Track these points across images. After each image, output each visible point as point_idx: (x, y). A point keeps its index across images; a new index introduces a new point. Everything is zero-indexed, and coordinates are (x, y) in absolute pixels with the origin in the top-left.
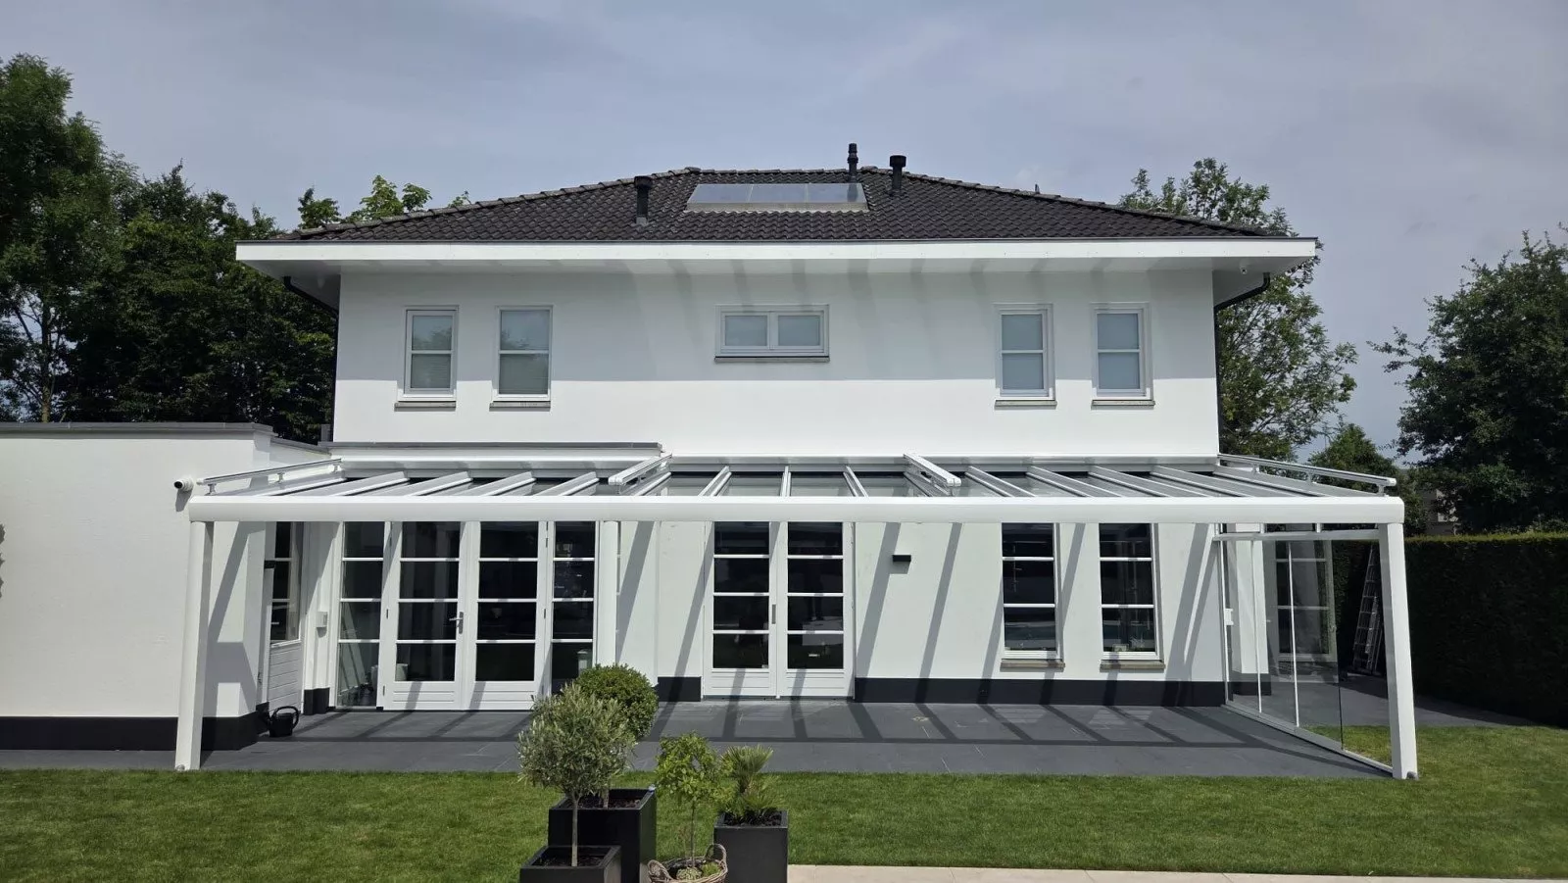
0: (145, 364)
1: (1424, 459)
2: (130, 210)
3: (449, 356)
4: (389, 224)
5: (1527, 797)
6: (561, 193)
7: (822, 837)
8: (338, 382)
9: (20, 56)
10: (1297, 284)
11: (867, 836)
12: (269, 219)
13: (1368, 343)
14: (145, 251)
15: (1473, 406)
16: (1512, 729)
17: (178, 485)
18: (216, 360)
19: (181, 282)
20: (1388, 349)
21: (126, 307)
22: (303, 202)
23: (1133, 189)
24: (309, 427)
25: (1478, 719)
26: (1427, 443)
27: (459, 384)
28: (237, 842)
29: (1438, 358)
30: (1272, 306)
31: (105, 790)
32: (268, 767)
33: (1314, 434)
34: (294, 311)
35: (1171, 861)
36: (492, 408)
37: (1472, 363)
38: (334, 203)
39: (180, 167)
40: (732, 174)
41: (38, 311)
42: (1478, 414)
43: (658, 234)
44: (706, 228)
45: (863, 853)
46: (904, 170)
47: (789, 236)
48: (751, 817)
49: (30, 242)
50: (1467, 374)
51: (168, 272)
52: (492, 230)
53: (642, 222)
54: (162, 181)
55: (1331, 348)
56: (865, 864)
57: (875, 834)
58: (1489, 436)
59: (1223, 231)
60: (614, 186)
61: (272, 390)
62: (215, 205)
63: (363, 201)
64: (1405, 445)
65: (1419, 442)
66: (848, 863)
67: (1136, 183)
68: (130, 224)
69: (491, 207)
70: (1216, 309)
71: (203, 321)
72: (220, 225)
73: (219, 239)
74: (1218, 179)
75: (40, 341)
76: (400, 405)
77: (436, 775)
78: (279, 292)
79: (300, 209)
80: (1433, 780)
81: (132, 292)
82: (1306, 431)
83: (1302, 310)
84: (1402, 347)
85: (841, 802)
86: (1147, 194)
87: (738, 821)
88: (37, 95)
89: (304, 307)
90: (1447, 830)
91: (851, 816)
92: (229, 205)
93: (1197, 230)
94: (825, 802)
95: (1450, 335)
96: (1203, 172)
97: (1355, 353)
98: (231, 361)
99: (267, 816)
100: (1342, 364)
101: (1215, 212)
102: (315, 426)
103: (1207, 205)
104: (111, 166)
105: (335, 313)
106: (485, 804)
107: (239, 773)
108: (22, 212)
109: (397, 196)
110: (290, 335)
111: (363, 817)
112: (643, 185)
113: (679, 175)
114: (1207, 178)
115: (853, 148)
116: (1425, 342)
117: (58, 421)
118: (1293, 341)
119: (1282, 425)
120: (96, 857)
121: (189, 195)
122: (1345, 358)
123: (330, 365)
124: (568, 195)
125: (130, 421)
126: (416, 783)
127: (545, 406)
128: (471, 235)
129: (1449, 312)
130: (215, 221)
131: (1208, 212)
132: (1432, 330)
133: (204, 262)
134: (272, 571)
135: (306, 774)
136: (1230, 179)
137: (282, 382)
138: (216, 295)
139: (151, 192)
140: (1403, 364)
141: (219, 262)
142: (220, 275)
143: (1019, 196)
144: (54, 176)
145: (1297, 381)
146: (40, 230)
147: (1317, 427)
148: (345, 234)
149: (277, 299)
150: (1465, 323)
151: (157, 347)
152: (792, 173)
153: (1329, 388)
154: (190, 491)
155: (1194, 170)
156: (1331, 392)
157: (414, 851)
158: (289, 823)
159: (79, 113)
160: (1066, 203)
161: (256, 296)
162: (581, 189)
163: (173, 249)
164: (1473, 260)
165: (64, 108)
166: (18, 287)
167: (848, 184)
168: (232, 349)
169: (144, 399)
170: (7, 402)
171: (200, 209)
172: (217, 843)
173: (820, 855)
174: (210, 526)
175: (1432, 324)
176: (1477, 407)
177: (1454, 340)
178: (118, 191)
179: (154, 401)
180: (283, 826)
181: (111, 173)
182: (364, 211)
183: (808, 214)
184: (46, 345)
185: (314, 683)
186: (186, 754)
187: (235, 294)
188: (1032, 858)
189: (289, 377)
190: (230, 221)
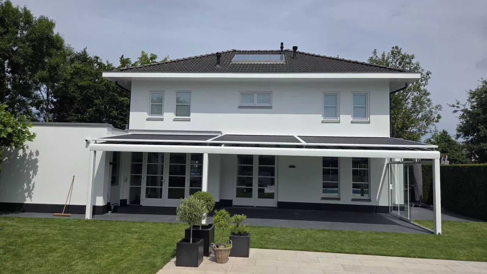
0: (76, 106)
1: (464, 141)
2: (72, 61)
3: (162, 105)
4: (145, 66)
5: (473, 240)
6: (195, 57)
7: (261, 242)
8: (130, 112)
9: (42, 16)
10: (423, 85)
11: (274, 242)
12: (111, 64)
13: (447, 104)
14: (76, 73)
15: (480, 124)
16: (476, 223)
17: (86, 140)
18: (96, 105)
19: (86, 82)
20: (453, 106)
21: (71, 89)
22: (121, 59)
23: (372, 55)
24: (122, 125)
25: (467, 220)
26: (464, 136)
27: (164, 113)
28: (103, 237)
29: (469, 109)
30: (415, 92)
31: (67, 223)
32: (110, 219)
33: (427, 132)
34: (118, 91)
35: (360, 252)
36: (174, 120)
37: (480, 111)
38: (130, 59)
39: (86, 48)
40: (246, 51)
41: (46, 90)
42: (481, 127)
43: (222, 70)
44: (237, 68)
45: (272, 246)
46: (297, 50)
47: (261, 71)
48: (240, 234)
49: (44, 70)
50: (478, 115)
51: (83, 79)
52: (175, 68)
53: (218, 66)
54: (81, 52)
55: (434, 105)
56: (272, 249)
57: (276, 242)
58: (484, 134)
59: (393, 70)
60: (211, 55)
61: (112, 114)
62: (96, 59)
63: (138, 58)
64: (458, 136)
65: (462, 136)
66: (267, 248)
67: (373, 53)
68: (72, 65)
69: (175, 62)
70: (390, 94)
71: (92, 93)
72: (97, 65)
73: (97, 70)
74: (399, 52)
75: (46, 99)
76: (148, 119)
77: (156, 223)
78: (114, 85)
79: (120, 61)
80: (446, 235)
81: (72, 85)
82: (424, 132)
83: (424, 94)
84: (458, 105)
85: (268, 234)
86: (376, 57)
87: (236, 235)
88: (46, 27)
89: (121, 90)
90: (444, 248)
91: (270, 237)
92: (100, 59)
93: (385, 70)
94: (264, 234)
95: (473, 102)
96: (394, 50)
97: (441, 107)
98: (100, 105)
99: (110, 231)
100: (437, 111)
101: (398, 63)
102: (124, 125)
103: (395, 60)
104: (67, 48)
105: (130, 92)
106: (169, 230)
107: (102, 220)
108: (42, 61)
109: (148, 57)
110: (117, 98)
111: (136, 232)
112: (218, 55)
113: (230, 52)
114: (396, 52)
115: (282, 44)
116: (465, 104)
117: (51, 122)
118: (421, 103)
119: (417, 129)
120: (65, 239)
121: (89, 56)
122: (438, 109)
123: (128, 106)
124: (197, 58)
125: (71, 122)
126: (150, 225)
127: (189, 120)
128: (168, 70)
129: (473, 94)
130: (96, 64)
131: (396, 63)
132: (468, 100)
133: (93, 76)
134: (112, 165)
135: (121, 221)
136: (403, 52)
137: (115, 112)
138: (96, 86)
139: (78, 55)
140: (458, 111)
141: (97, 76)
142: (97, 80)
143: (332, 59)
144: (51, 51)
145: (422, 116)
146: (47, 67)
147: (428, 130)
148: (133, 69)
149: (113, 87)
150: (478, 98)
151: (79, 101)
152: (264, 51)
153: (432, 118)
154: (90, 142)
155: (392, 49)
156: (433, 119)
157: (150, 241)
158: (116, 233)
159: (58, 33)
160: (346, 61)
161: (107, 86)
162: (201, 56)
163: (84, 72)
164: (482, 78)
165: (54, 31)
166: (40, 83)
167: (280, 55)
168: (100, 102)
169: (75, 116)
170: (37, 116)
171: (92, 60)
172: (97, 237)
173: (260, 246)
174: (95, 152)
175: (468, 98)
176: (481, 125)
177: (475, 103)
178: (69, 55)
179: (78, 116)
180: (114, 233)
181: (67, 50)
182: (138, 61)
183: (267, 64)
184: (48, 100)
185: (123, 197)
186: (88, 215)
187: (101, 86)
188: (320, 249)
189: (117, 110)
190: (100, 64)
